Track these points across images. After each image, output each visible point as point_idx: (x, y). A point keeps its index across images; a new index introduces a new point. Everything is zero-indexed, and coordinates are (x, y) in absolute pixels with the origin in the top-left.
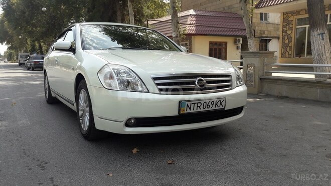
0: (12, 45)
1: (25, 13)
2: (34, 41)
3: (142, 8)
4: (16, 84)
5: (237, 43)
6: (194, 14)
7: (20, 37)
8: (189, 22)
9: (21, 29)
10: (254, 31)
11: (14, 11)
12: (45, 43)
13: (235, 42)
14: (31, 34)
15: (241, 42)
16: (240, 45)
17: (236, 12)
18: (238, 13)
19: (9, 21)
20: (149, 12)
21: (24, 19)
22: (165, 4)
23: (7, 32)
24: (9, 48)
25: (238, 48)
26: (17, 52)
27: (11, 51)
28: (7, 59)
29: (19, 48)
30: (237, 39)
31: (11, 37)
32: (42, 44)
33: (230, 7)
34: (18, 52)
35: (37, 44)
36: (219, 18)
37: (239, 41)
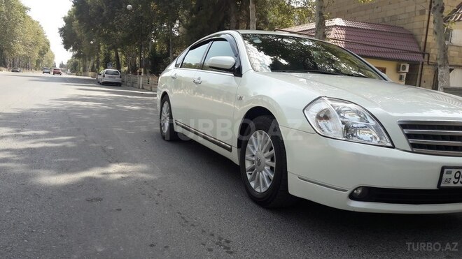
0: (80, 52)
1: (103, 11)
2: (110, 49)
3: (266, 12)
4: (106, 107)
5: (401, 71)
6: (344, 25)
7: (92, 42)
8: (332, 36)
9: (94, 32)
10: (429, 55)
11: (89, 7)
12: (123, 53)
13: (398, 70)
14: (107, 38)
15: (407, 70)
16: (405, 75)
17: (402, 26)
18: (406, 27)
19: (81, 20)
20: (276, 18)
21: (101, 18)
22: (294, 8)
23: (75, 34)
24: (76, 56)
25: (401, 78)
26: (84, 61)
27: (78, 60)
28: (71, 70)
29: (89, 56)
30: (402, 65)
31: (80, 42)
32: (119, 53)
33: (393, 18)
34: (86, 61)
35: (113, 54)
36: (376, 32)
37: (404, 68)
